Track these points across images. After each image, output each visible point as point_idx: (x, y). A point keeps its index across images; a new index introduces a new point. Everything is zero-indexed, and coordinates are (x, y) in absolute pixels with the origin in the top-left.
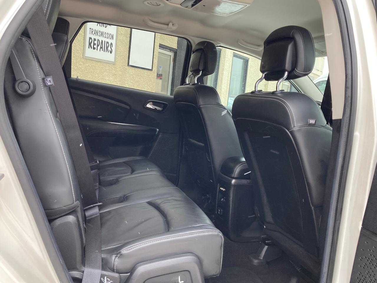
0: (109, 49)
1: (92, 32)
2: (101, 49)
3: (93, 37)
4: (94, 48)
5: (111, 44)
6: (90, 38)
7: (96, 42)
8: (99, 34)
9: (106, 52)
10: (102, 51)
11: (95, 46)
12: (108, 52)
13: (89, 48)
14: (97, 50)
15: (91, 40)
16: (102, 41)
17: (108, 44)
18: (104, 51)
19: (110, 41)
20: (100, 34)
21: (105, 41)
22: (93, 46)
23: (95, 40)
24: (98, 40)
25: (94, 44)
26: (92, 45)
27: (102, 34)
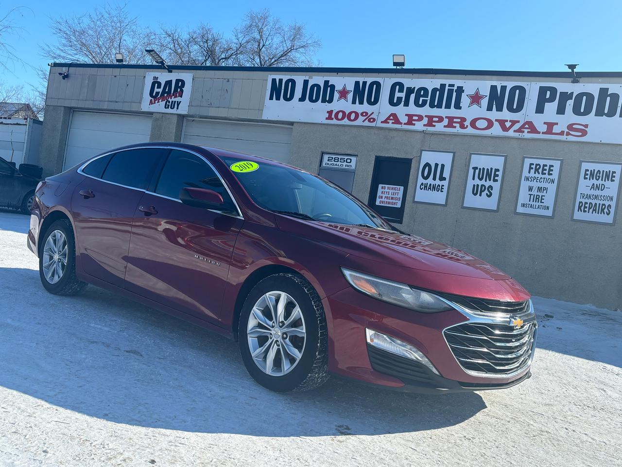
0: (606, 210)
1: (583, 197)
2: (594, 212)
3: (584, 201)
4: (586, 211)
5: (610, 206)
6: (580, 202)
7: (587, 205)
8: (592, 197)
9: (601, 213)
10: (596, 213)
11: (585, 209)
12: (604, 214)
13: (578, 211)
14: (589, 212)
15: (581, 204)
16: (596, 204)
17: (604, 206)
18: (598, 213)
19: (607, 203)
20: (594, 197)
21: (600, 204)
22: (584, 209)
23: (586, 203)
24: (590, 203)
25: (585, 207)
26: (582, 208)
27: (596, 197)
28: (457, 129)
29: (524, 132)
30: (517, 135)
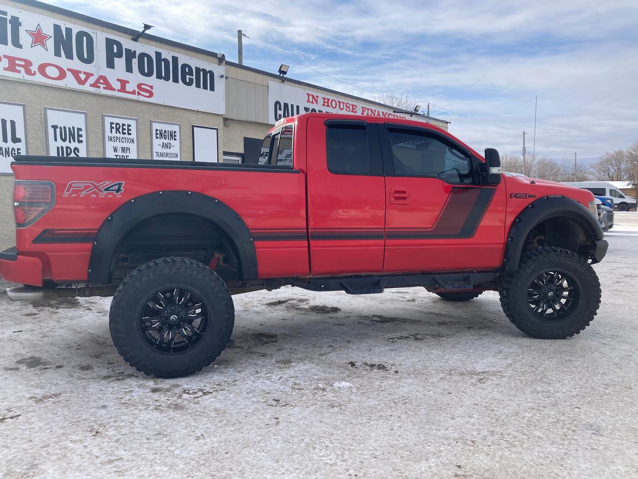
1: (158, 155)
8: (164, 155)
27: (167, 155)
28: (22, 75)
29: (99, 87)
30: (93, 90)
